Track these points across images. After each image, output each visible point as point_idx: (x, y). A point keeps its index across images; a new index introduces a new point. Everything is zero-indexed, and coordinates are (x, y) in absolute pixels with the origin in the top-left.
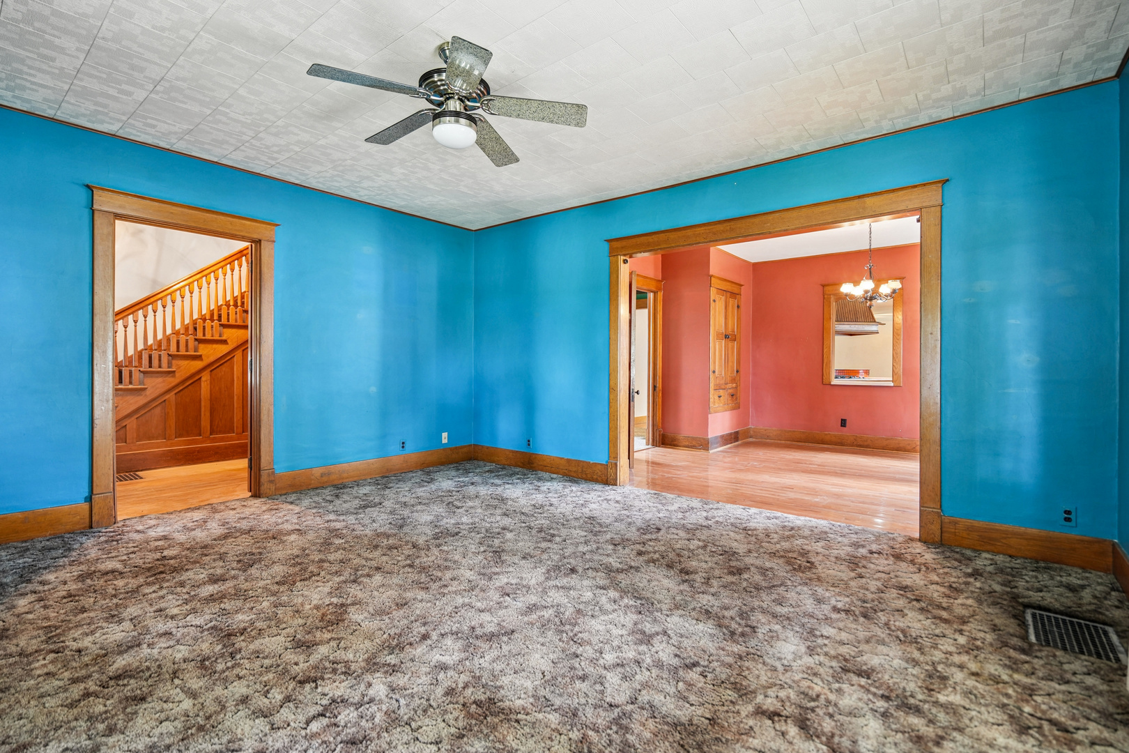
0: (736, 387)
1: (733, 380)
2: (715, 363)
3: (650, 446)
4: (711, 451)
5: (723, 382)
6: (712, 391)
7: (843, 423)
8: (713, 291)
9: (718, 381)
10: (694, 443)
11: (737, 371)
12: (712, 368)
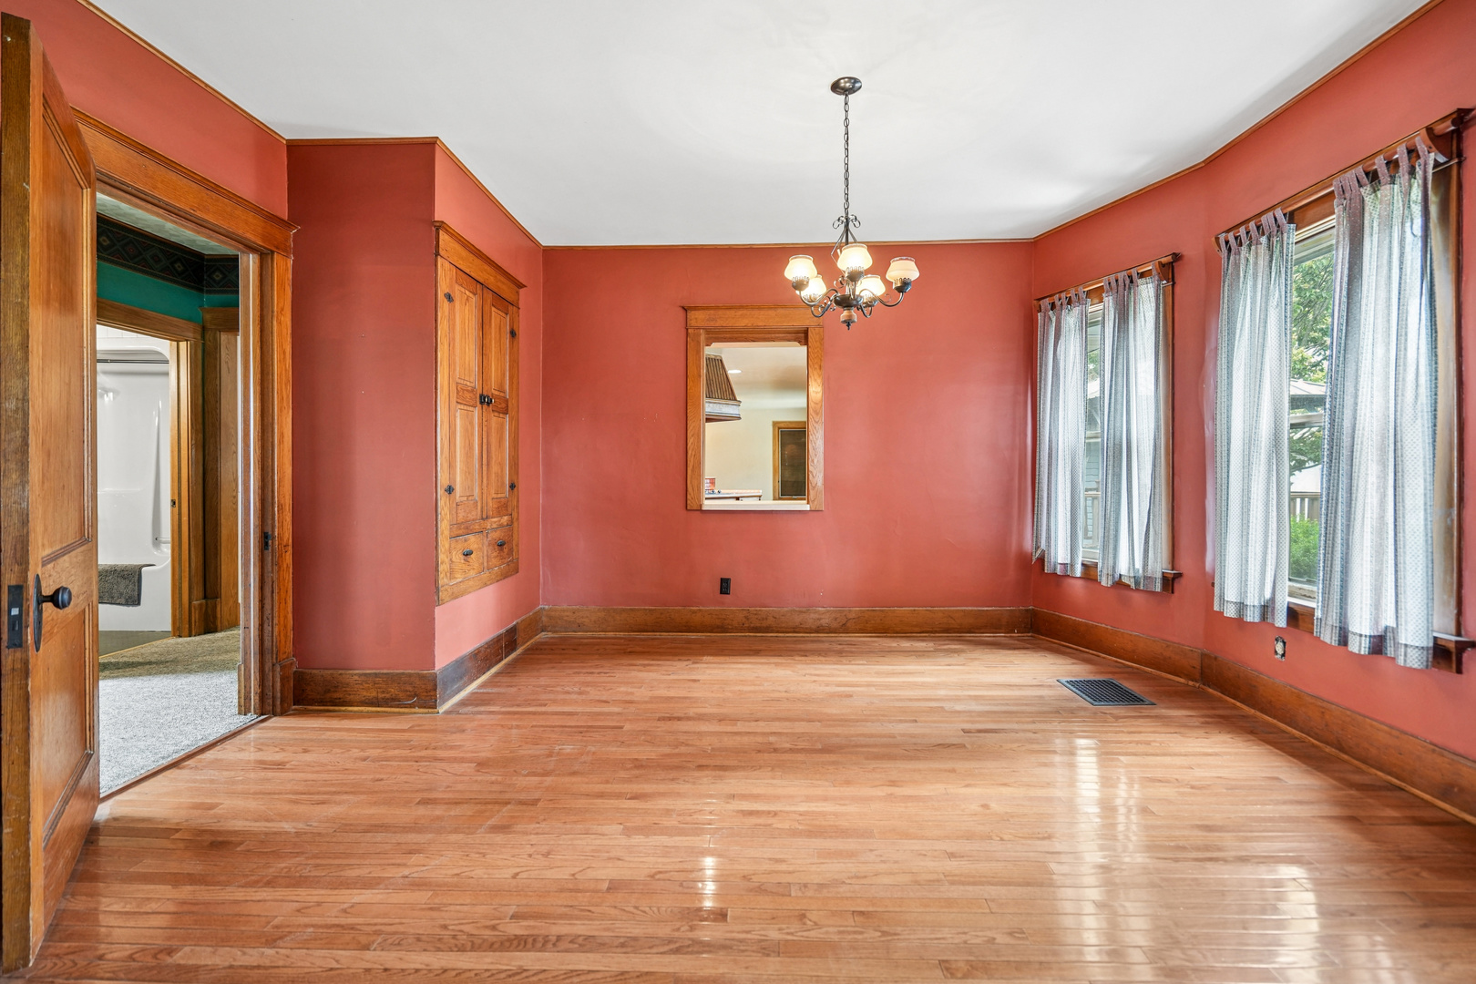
0: (510, 524)
1: (503, 508)
2: (451, 466)
3: (251, 717)
4: (442, 709)
5: (476, 514)
6: (444, 543)
7: (725, 586)
8: (445, 277)
9: (461, 515)
10: (394, 691)
11: (512, 486)
12: (443, 480)
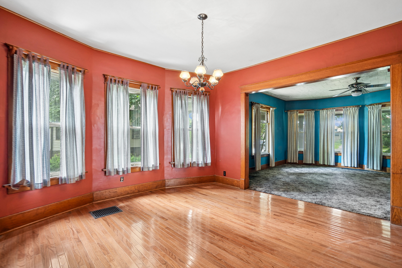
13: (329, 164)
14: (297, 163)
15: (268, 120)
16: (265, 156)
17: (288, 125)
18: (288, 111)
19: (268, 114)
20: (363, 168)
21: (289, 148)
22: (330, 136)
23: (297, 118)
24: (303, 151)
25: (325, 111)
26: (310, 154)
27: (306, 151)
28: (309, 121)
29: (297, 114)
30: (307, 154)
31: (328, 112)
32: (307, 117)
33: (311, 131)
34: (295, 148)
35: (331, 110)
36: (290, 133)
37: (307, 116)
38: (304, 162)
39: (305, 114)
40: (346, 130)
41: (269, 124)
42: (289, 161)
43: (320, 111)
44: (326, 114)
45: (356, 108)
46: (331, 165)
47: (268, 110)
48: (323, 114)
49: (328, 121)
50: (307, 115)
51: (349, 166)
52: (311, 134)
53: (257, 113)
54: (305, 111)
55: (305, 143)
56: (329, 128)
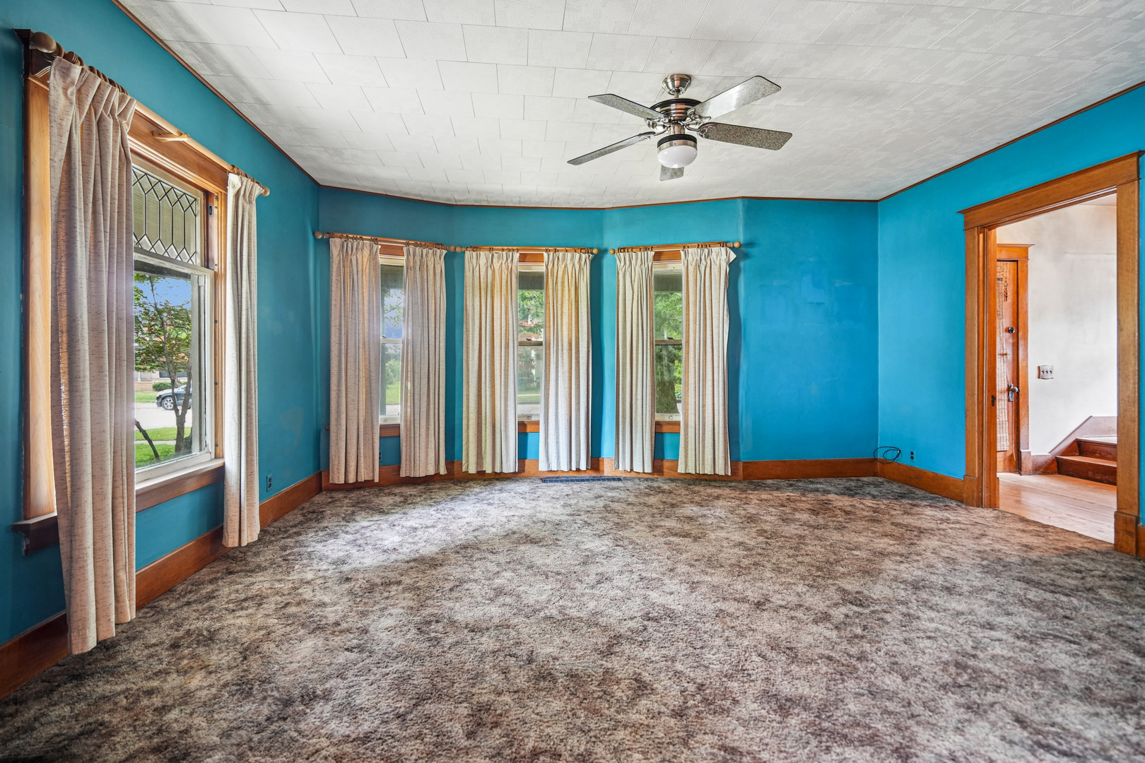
13: (498, 470)
14: (377, 480)
15: (215, 253)
16: (192, 485)
17: (333, 303)
18: (331, 235)
19: (215, 211)
20: (601, 468)
21: (338, 412)
22: (503, 358)
23: (372, 273)
24: (398, 426)
25: (484, 255)
26: (428, 435)
27: (412, 422)
28: (422, 290)
29: (373, 257)
30: (417, 435)
31: (495, 260)
32: (415, 272)
33: (432, 334)
34: (362, 413)
35: (505, 255)
36: (340, 344)
37: (414, 267)
38: (403, 474)
39: (408, 259)
40: (552, 333)
41: (216, 275)
42: (336, 476)
43: (468, 254)
44: (487, 271)
45: (583, 256)
46: (505, 471)
47: (211, 187)
48: (477, 269)
49: (495, 296)
50: (415, 262)
51: (564, 467)
52: (432, 348)
53: (86, 152)
54: (408, 244)
55: (406, 387)
56: (499, 326)
